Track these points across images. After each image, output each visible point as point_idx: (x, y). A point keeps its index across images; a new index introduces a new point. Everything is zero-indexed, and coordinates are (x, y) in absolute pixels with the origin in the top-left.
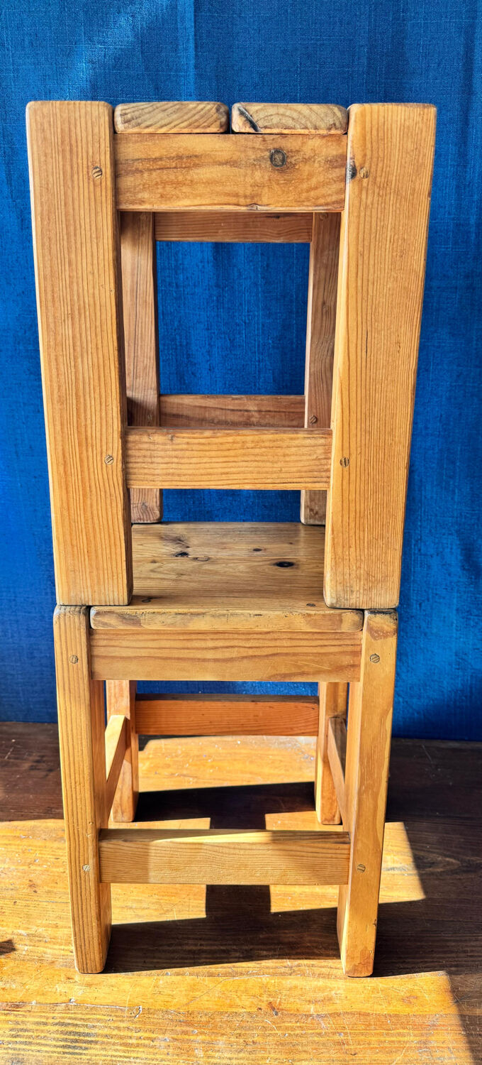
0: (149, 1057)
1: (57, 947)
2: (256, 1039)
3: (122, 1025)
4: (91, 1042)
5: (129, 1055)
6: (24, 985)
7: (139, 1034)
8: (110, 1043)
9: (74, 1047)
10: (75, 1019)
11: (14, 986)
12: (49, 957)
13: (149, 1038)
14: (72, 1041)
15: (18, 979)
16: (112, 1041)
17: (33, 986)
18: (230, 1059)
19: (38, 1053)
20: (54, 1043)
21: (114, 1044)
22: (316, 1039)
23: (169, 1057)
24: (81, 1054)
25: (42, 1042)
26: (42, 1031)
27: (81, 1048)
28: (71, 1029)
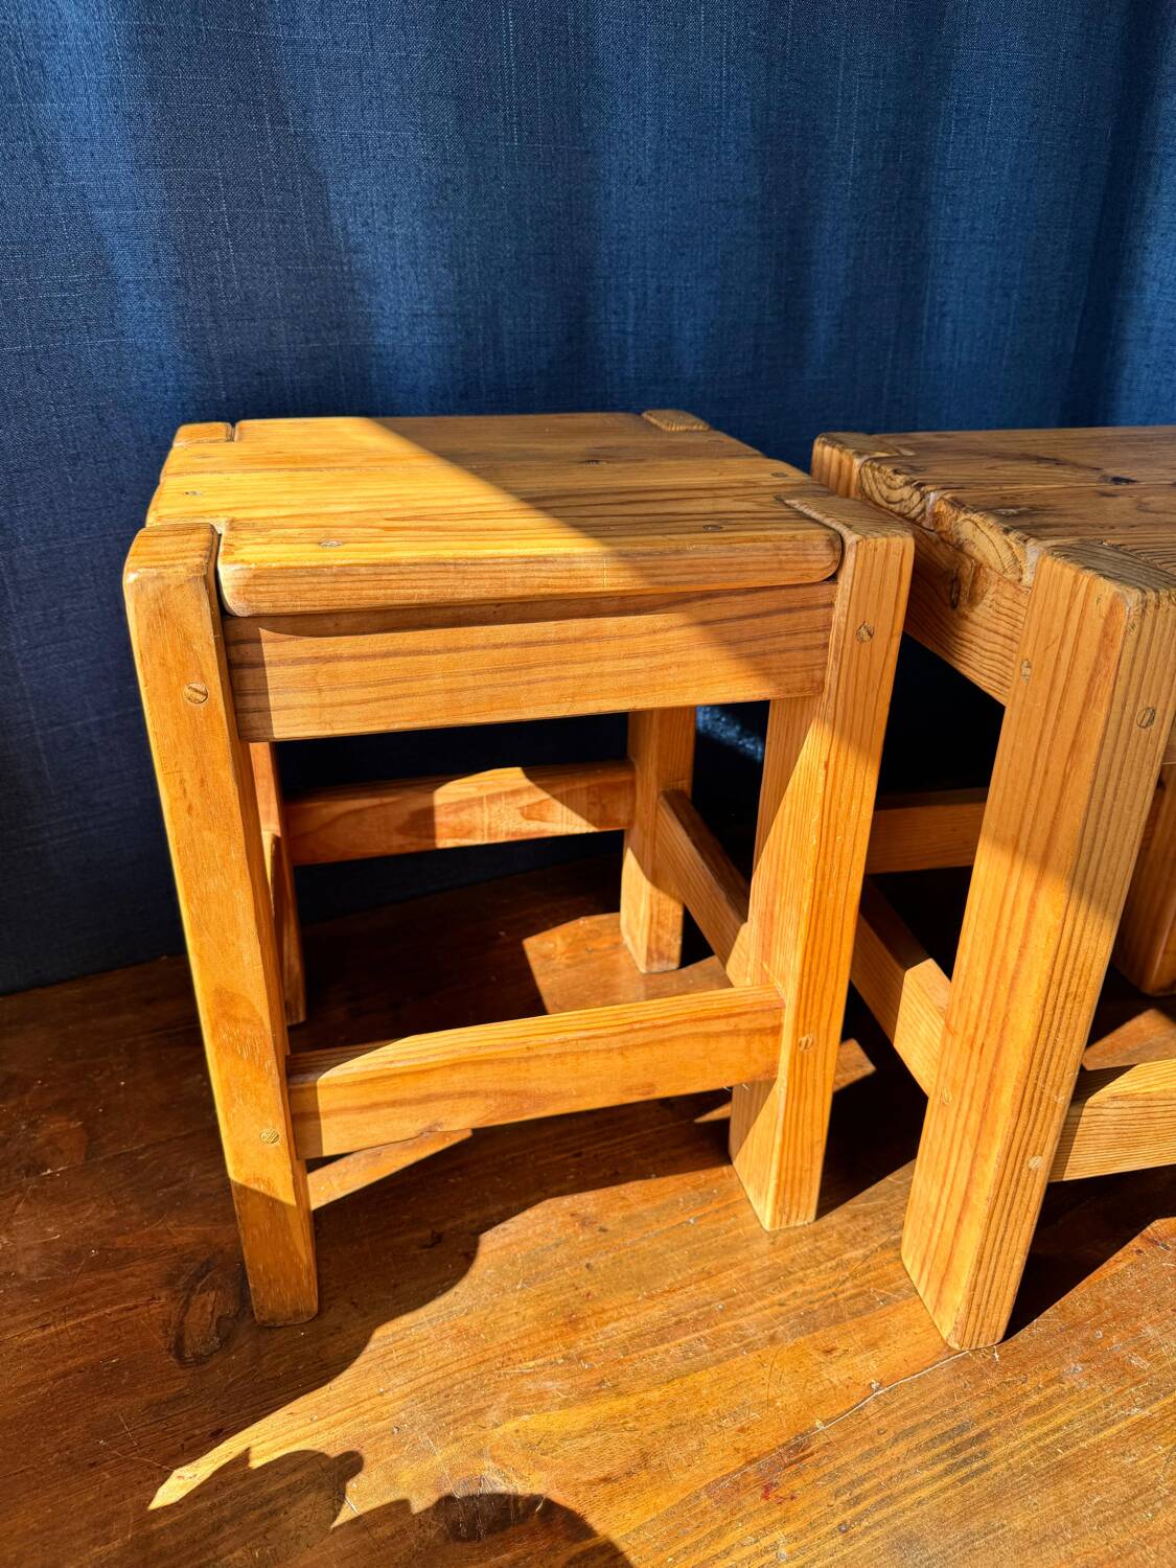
4: (979, 1438)
5: (1054, 1424)
6: (770, 1402)
7: (1032, 1384)
8: (1007, 1422)
10: (914, 1413)
12: (756, 1333)
13: (1051, 1381)
14: (951, 1454)
15: (748, 1398)
16: (1006, 1416)
17: (786, 1397)
19: (924, 1508)
21: (1015, 1420)
23: (1110, 1394)
24: (987, 1467)
25: (908, 1483)
26: (887, 1466)
27: (976, 1456)
28: (927, 1434)
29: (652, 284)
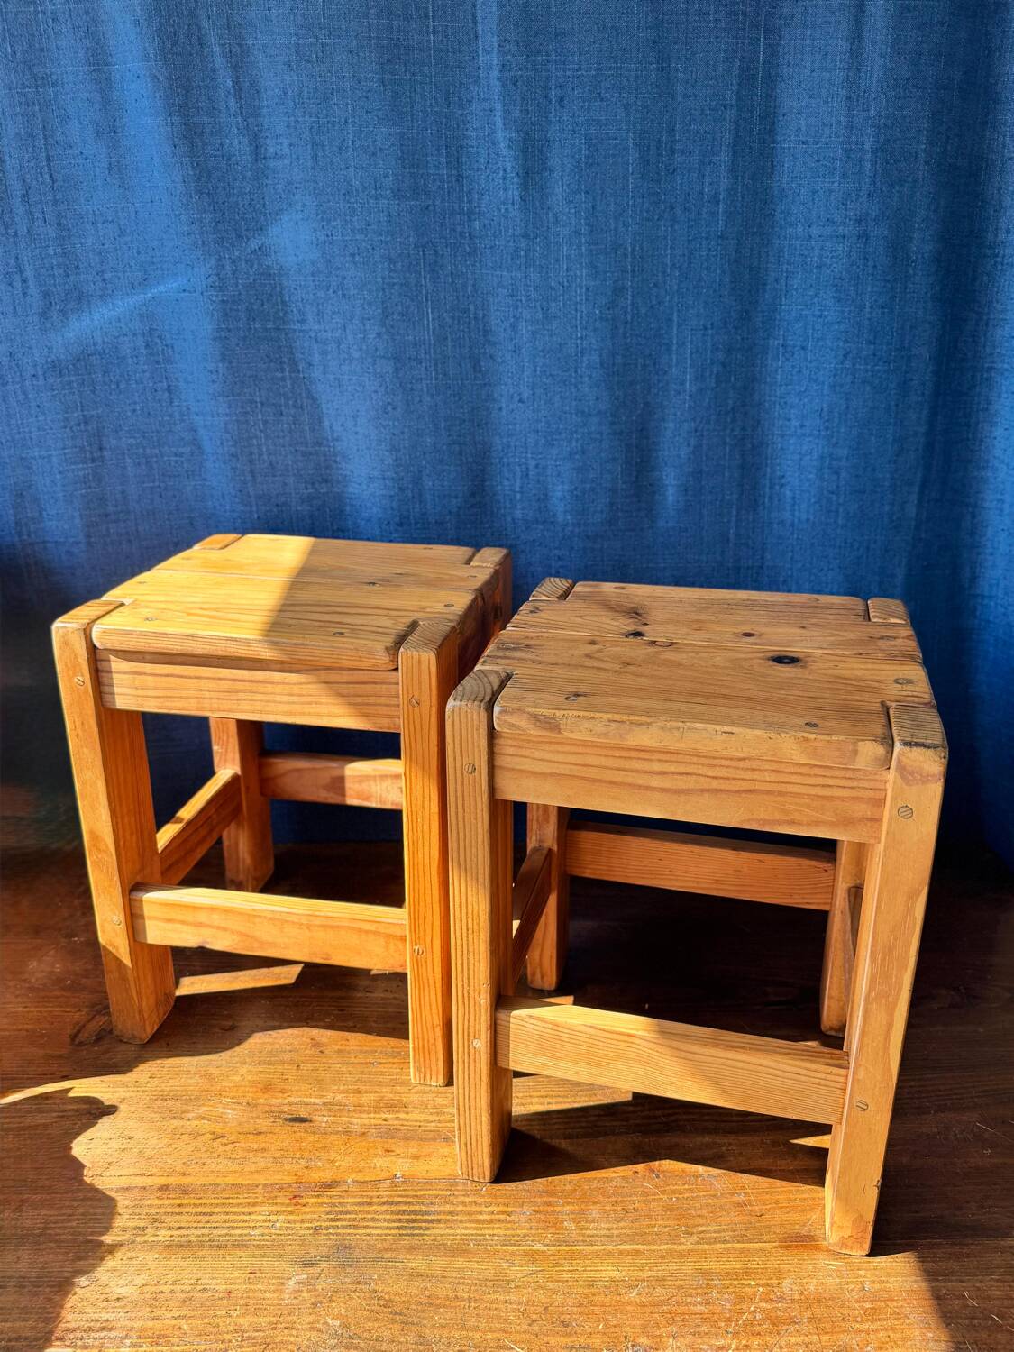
0: (508, 1233)
1: (365, 1115)
2: (636, 1205)
3: (467, 1200)
4: (432, 1221)
5: (483, 1232)
6: (333, 1161)
7: (490, 1209)
8: (456, 1220)
9: (412, 1228)
10: (407, 1196)
11: (320, 1164)
12: (357, 1128)
13: (503, 1213)
14: (408, 1221)
15: (323, 1155)
16: (459, 1218)
17: (344, 1162)
18: (609, 1229)
19: (368, 1238)
20: (386, 1224)
21: (461, 1221)
22: (710, 1201)
23: (533, 1232)
24: (422, 1235)
25: (371, 1224)
26: (368, 1213)
27: (421, 1228)
28: (404, 1208)
29: (532, 463)
